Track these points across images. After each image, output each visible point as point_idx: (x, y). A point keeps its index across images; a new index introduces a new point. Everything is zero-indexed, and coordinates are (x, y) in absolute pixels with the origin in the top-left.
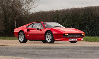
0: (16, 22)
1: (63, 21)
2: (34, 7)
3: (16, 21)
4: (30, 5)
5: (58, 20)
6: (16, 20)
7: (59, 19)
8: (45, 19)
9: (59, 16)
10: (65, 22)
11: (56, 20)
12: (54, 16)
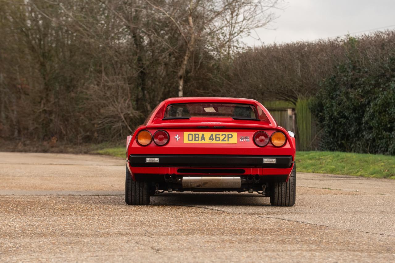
0: (181, 88)
1: (377, 85)
2: (257, 27)
3: (181, 83)
4: (241, 18)
5: (357, 79)
6: (181, 78)
7: (362, 77)
8: (299, 74)
9: (359, 65)
10: (389, 89)
11: (345, 78)
12: (340, 63)
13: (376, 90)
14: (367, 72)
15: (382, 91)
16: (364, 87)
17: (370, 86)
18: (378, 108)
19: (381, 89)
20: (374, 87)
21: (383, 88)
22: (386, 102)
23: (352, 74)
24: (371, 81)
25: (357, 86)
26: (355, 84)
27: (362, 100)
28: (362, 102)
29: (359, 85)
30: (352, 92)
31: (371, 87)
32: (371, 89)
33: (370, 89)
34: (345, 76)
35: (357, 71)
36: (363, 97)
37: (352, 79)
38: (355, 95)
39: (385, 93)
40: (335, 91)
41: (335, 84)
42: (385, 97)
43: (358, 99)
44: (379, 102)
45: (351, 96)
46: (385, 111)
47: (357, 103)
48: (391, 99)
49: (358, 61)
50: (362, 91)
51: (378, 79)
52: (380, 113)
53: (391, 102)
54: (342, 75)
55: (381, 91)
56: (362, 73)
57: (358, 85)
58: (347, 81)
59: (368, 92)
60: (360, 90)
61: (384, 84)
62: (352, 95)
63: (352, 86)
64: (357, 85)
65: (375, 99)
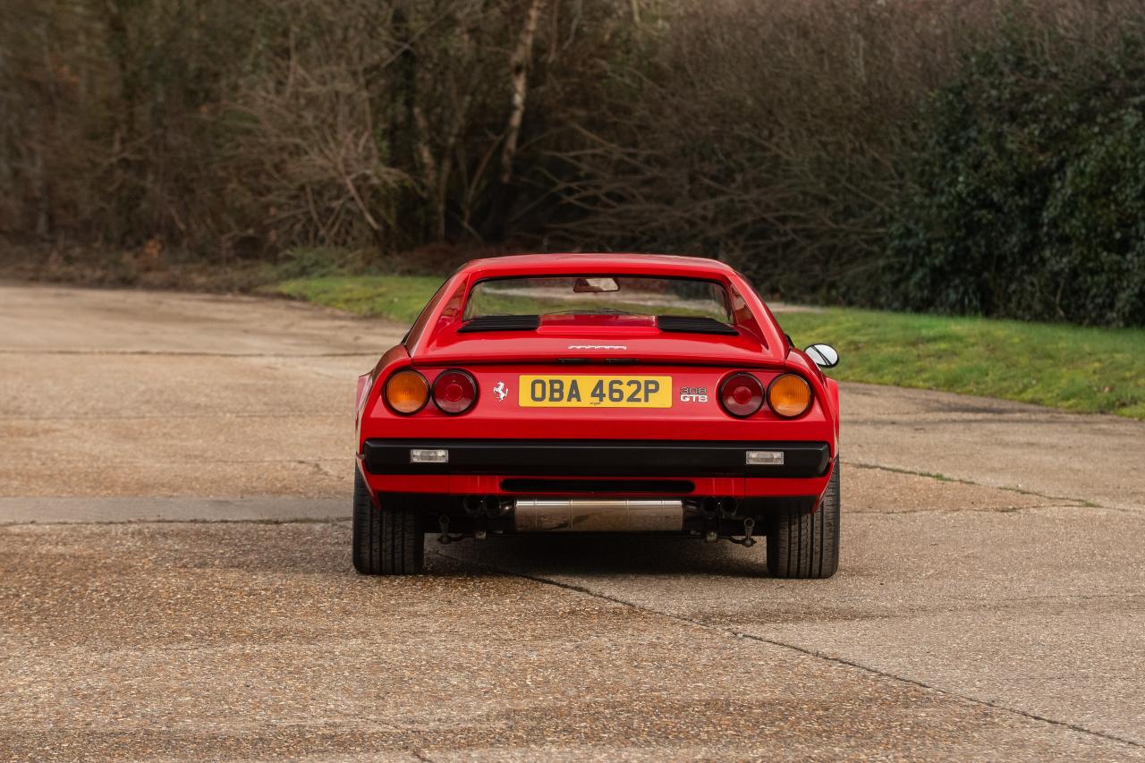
0: (518, 99)
1: (1086, 116)
3: (521, 85)
5: (1026, 97)
6: (517, 70)
7: (1042, 90)
8: (862, 73)
9: (1034, 53)
10: (1119, 129)
11: (994, 93)
12: (979, 47)
13: (1083, 129)
14: (1055, 76)
15: (1101, 133)
16: (1049, 119)
17: (1064, 118)
18: (1088, 183)
19: (1096, 129)
20: (1075, 120)
21: (1102, 125)
22: (1110, 167)
23: (1012, 79)
24: (1066, 103)
25: (1027, 117)
26: (1023, 110)
27: (1041, 158)
28: (1040, 163)
29: (1035, 114)
30: (1012, 134)
31: (1068, 121)
32: (1069, 127)
33: (1064, 127)
34: (993, 86)
35: (1029, 73)
36: (1043, 149)
37: (1013, 94)
38: (1021, 143)
39: (1109, 140)
40: (965, 128)
41: (963, 106)
42: (1107, 152)
43: (1030, 156)
44: (1091, 165)
45: (1009, 146)
46: (1107, 193)
47: (1028, 167)
48: (1123, 158)
49: (1032, 43)
50: (1042, 131)
51: (1089, 99)
52: (1092, 198)
53: (1125, 169)
54: (986, 81)
55: (1096, 135)
56: (1041, 80)
57: (1031, 112)
58: (999, 100)
59: (1057, 136)
60: (1035, 129)
61: (1106, 114)
62: (1012, 142)
63: (1013, 116)
64: (1026, 112)
65: (1078, 156)
